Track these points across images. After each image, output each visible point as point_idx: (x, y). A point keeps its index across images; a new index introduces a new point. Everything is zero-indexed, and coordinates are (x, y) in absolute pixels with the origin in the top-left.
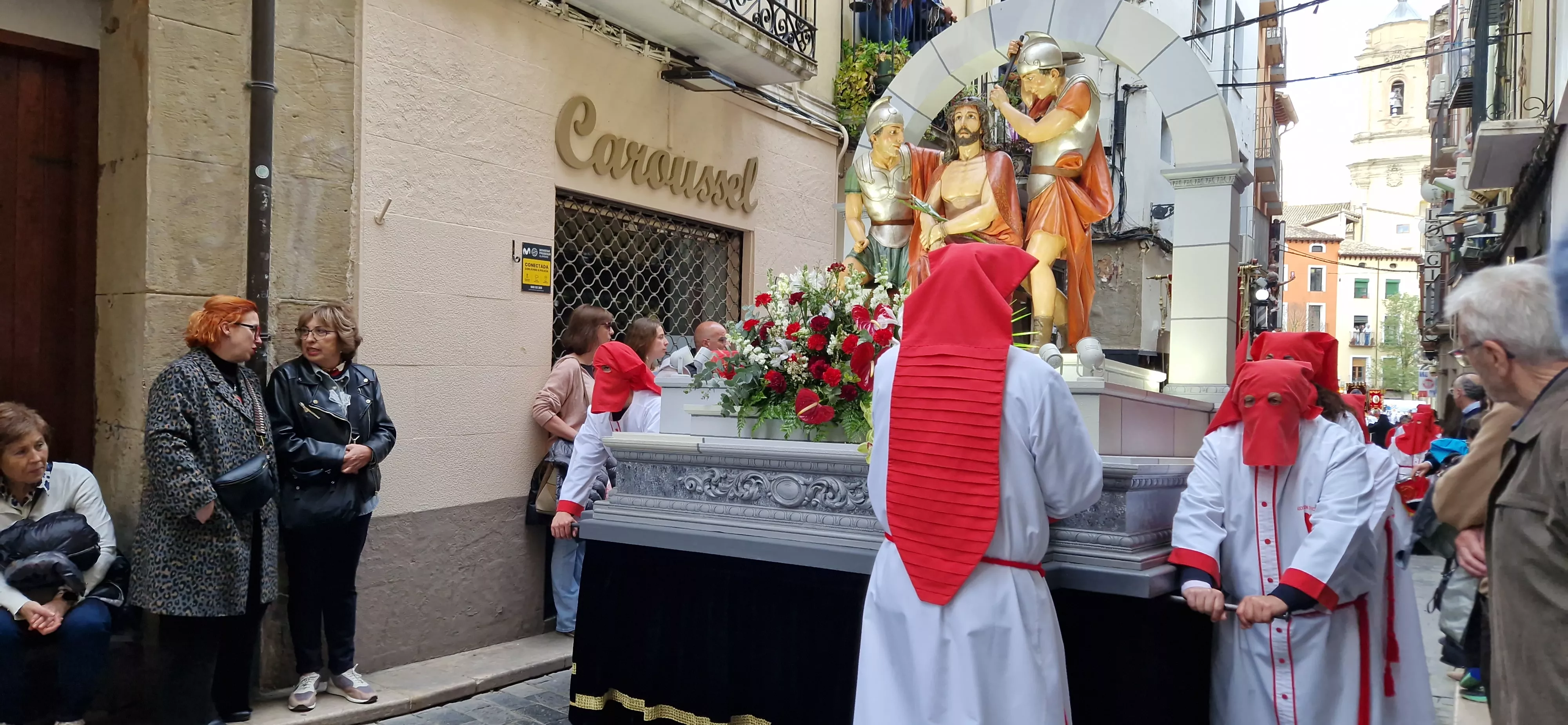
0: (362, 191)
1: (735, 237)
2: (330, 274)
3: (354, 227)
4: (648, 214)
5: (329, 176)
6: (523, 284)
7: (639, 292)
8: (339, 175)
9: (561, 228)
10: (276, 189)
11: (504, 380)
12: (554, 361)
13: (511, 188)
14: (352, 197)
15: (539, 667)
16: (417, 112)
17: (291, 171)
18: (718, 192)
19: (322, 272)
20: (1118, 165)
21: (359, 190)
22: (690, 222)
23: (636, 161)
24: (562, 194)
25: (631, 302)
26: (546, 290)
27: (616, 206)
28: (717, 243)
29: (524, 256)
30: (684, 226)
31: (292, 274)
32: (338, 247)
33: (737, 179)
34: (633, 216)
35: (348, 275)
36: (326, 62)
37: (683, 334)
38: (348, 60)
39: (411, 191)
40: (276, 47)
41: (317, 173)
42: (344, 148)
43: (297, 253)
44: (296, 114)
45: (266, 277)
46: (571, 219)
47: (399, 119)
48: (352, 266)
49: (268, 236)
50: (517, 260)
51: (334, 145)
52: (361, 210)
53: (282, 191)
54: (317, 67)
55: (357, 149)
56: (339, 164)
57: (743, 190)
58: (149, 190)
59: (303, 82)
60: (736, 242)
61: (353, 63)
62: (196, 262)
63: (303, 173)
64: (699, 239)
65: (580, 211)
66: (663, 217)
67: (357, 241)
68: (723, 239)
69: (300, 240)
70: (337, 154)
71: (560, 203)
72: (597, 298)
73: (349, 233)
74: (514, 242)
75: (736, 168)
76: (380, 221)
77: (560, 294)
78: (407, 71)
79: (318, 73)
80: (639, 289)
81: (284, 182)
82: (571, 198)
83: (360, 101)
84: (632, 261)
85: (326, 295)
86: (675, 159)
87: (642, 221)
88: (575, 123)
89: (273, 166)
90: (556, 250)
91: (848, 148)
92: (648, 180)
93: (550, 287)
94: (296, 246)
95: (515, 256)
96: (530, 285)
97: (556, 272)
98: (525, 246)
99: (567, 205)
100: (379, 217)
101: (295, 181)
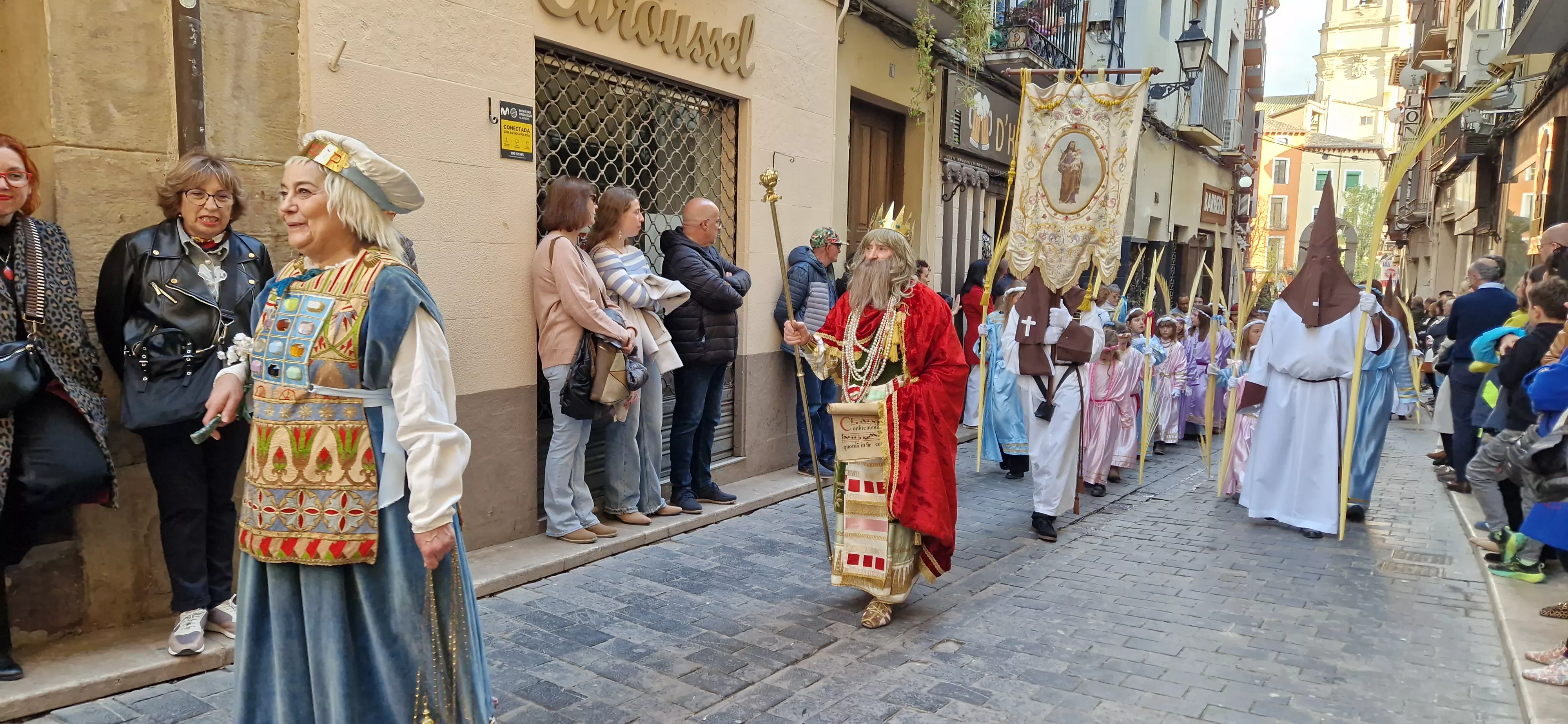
0: (310, 32)
1: (730, 105)
2: (279, 130)
3: (303, 74)
4: (637, 74)
5: (273, 11)
6: (502, 150)
7: (629, 164)
8: (283, 10)
9: (542, 87)
10: (206, 22)
11: (485, 258)
12: (539, 239)
13: (484, 36)
14: (300, 37)
15: (536, 570)
17: (224, 2)
18: (713, 52)
19: (270, 126)
20: (1117, 40)
21: (307, 28)
22: (682, 86)
23: (623, 11)
24: (541, 46)
25: (620, 175)
26: (528, 157)
27: (602, 64)
28: (711, 112)
29: (502, 117)
30: (676, 91)
31: (232, 128)
32: (286, 97)
33: (733, 39)
34: (620, 78)
35: (299, 132)
37: (676, 213)
39: (367, 33)
41: (257, 7)
43: (236, 102)
45: (202, 130)
46: (553, 77)
48: (304, 121)
49: (200, 81)
50: (495, 121)
52: (311, 53)
53: (214, 27)
57: (739, 51)
58: (48, 18)
60: (731, 112)
62: (113, 110)
63: (238, 4)
64: (692, 107)
65: (562, 68)
66: (653, 79)
67: (307, 91)
68: (717, 107)
69: (240, 87)
71: (539, 55)
72: (584, 169)
73: (298, 80)
74: (490, 99)
75: (731, 27)
76: (335, 66)
77: (543, 163)
80: (629, 160)
81: (216, 15)
82: (552, 52)
84: (620, 128)
85: (274, 154)
86: (666, 12)
87: (630, 84)
90: (538, 113)
91: (849, 11)
92: (637, 35)
93: (532, 154)
94: (236, 94)
95: (492, 116)
96: (510, 151)
97: (538, 138)
98: (503, 104)
99: (548, 60)
100: (333, 62)
101: (230, 15)
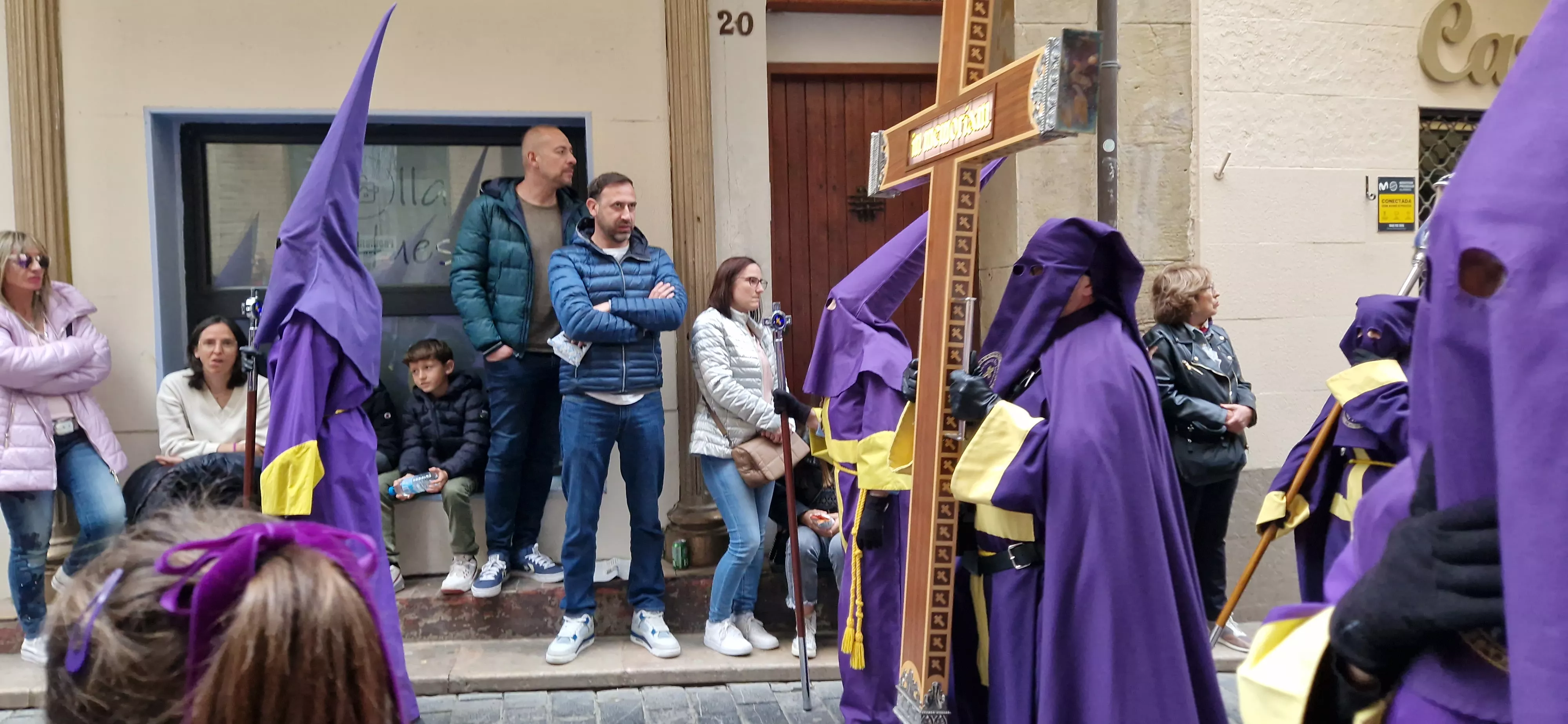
0: (1201, 149)
2: (1171, 234)
3: (1194, 186)
5: (1170, 138)
6: (1379, 224)
8: (1179, 136)
9: (1427, 154)
10: (1121, 159)
13: (1362, 119)
14: (1192, 155)
16: (1256, 58)
17: (1135, 140)
19: (1164, 232)
21: (1198, 147)
24: (1427, 115)
26: (1409, 227)
29: (1380, 192)
31: (1137, 238)
32: (1179, 206)
35: (1189, 233)
36: (1164, 29)
38: (1185, 21)
39: (1249, 141)
40: (1119, 25)
41: (1158, 138)
42: (1182, 109)
43: (1140, 217)
44: (1137, 85)
46: (1440, 142)
47: (1236, 70)
48: (1193, 224)
49: (1115, 204)
50: (1373, 197)
51: (1173, 108)
52: (1201, 167)
53: (1126, 161)
54: (1156, 35)
55: (1195, 108)
56: (1178, 125)
59: (1144, 53)
61: (1189, 23)
63: (1145, 140)
65: (1452, 130)
67: (1197, 199)
69: (1143, 204)
70: (1176, 116)
71: (1425, 125)
73: (1189, 191)
74: (1367, 178)
76: (1220, 175)
78: (1245, 19)
79: (1157, 40)
81: (1128, 152)
82: (1439, 117)
83: (1197, 60)
85: (1168, 254)
88: (1443, 29)
89: (1118, 139)
90: (1421, 180)
93: (1413, 223)
94: (1141, 210)
95: (1370, 194)
96: (1388, 224)
97: (1421, 205)
98: (1382, 180)
99: (1434, 126)
100: (1218, 172)
101: (1138, 149)
